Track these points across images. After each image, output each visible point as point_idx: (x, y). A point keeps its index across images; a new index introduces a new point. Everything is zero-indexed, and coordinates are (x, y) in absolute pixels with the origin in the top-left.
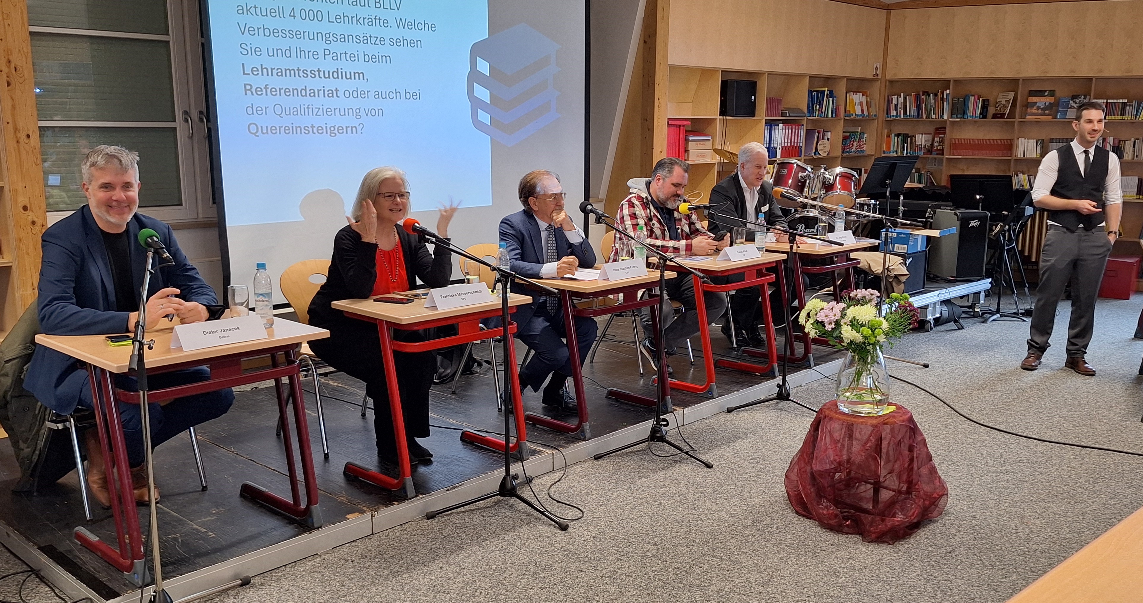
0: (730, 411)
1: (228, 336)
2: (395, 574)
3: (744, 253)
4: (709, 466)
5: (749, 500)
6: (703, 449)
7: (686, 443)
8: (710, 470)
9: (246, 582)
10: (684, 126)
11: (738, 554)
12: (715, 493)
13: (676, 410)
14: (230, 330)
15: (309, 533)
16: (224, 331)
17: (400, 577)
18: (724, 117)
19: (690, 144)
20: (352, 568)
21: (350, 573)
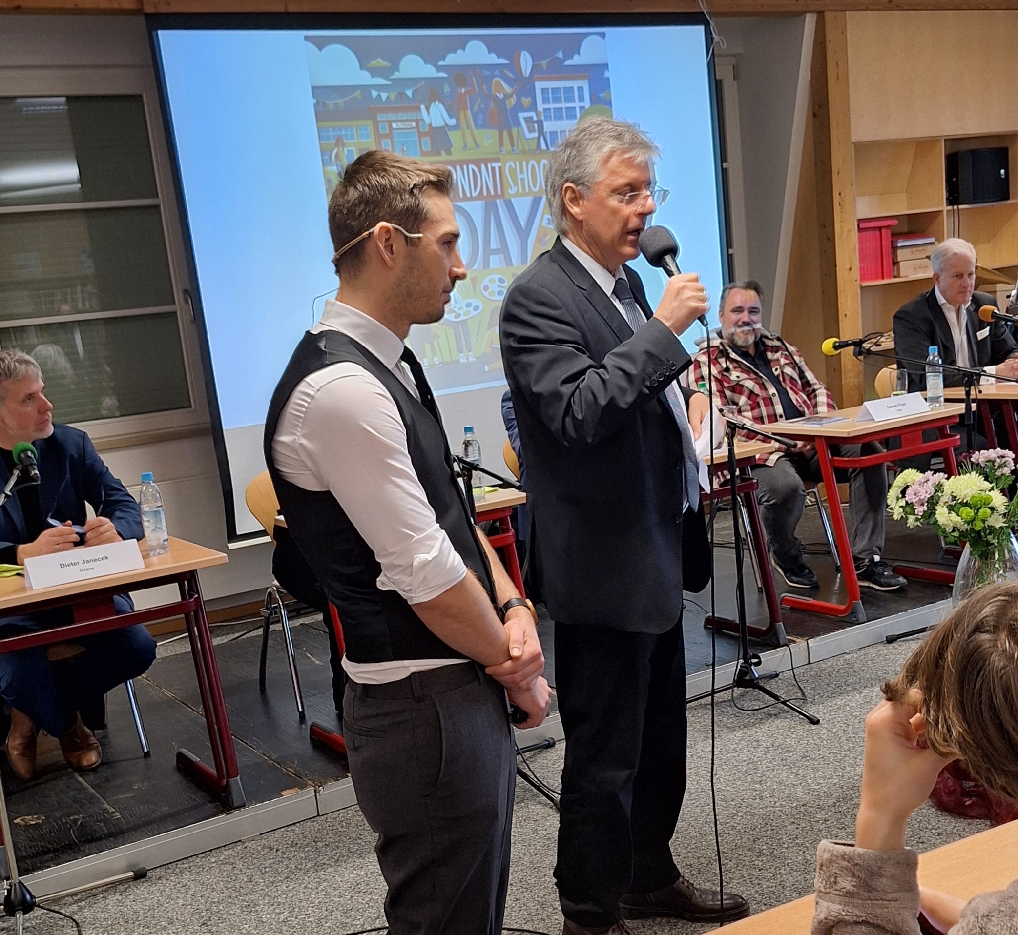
0: (891, 640)
1: (93, 569)
2: (318, 867)
3: (900, 407)
4: (814, 722)
5: (848, 769)
6: (821, 697)
7: (800, 688)
8: (814, 727)
9: (140, 875)
10: (888, 227)
11: (788, 846)
12: (804, 759)
13: (794, 642)
14: (95, 560)
15: (227, 814)
16: (88, 562)
17: (322, 872)
18: (955, 207)
19: (899, 252)
20: (273, 858)
21: (267, 865)
